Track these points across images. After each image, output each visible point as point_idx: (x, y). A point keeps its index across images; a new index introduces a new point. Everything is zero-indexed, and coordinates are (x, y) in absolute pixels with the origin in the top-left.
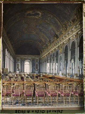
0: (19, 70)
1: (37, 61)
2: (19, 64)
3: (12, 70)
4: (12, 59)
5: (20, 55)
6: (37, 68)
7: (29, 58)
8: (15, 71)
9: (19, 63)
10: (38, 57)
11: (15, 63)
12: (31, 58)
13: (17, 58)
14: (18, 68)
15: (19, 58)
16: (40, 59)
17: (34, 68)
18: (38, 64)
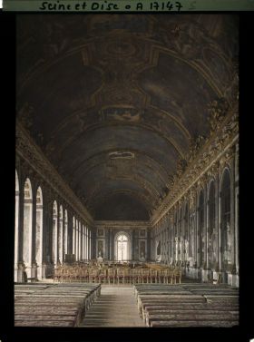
0: (102, 255)
1: (144, 235)
2: (102, 242)
3: (86, 256)
4: (86, 230)
5: (103, 222)
6: (143, 249)
7: (125, 227)
8: (94, 257)
9: (104, 240)
10: (145, 225)
11: (93, 239)
12: (128, 227)
13: (99, 227)
14: (100, 250)
15: (102, 227)
16: (150, 230)
17: (137, 251)
18: (146, 241)
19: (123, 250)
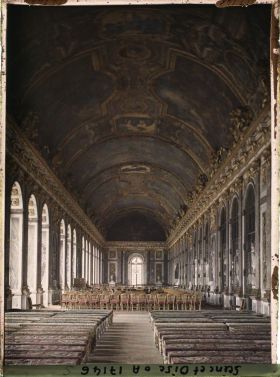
1: (161, 256)
2: (114, 265)
3: (97, 280)
4: (96, 252)
6: (159, 272)
7: (140, 249)
8: (105, 281)
9: (116, 263)
10: (162, 246)
11: (105, 261)
12: (143, 249)
13: (111, 249)
14: (112, 273)
15: (115, 249)
16: (167, 252)
17: (153, 274)
18: (163, 264)
19: (137, 274)
